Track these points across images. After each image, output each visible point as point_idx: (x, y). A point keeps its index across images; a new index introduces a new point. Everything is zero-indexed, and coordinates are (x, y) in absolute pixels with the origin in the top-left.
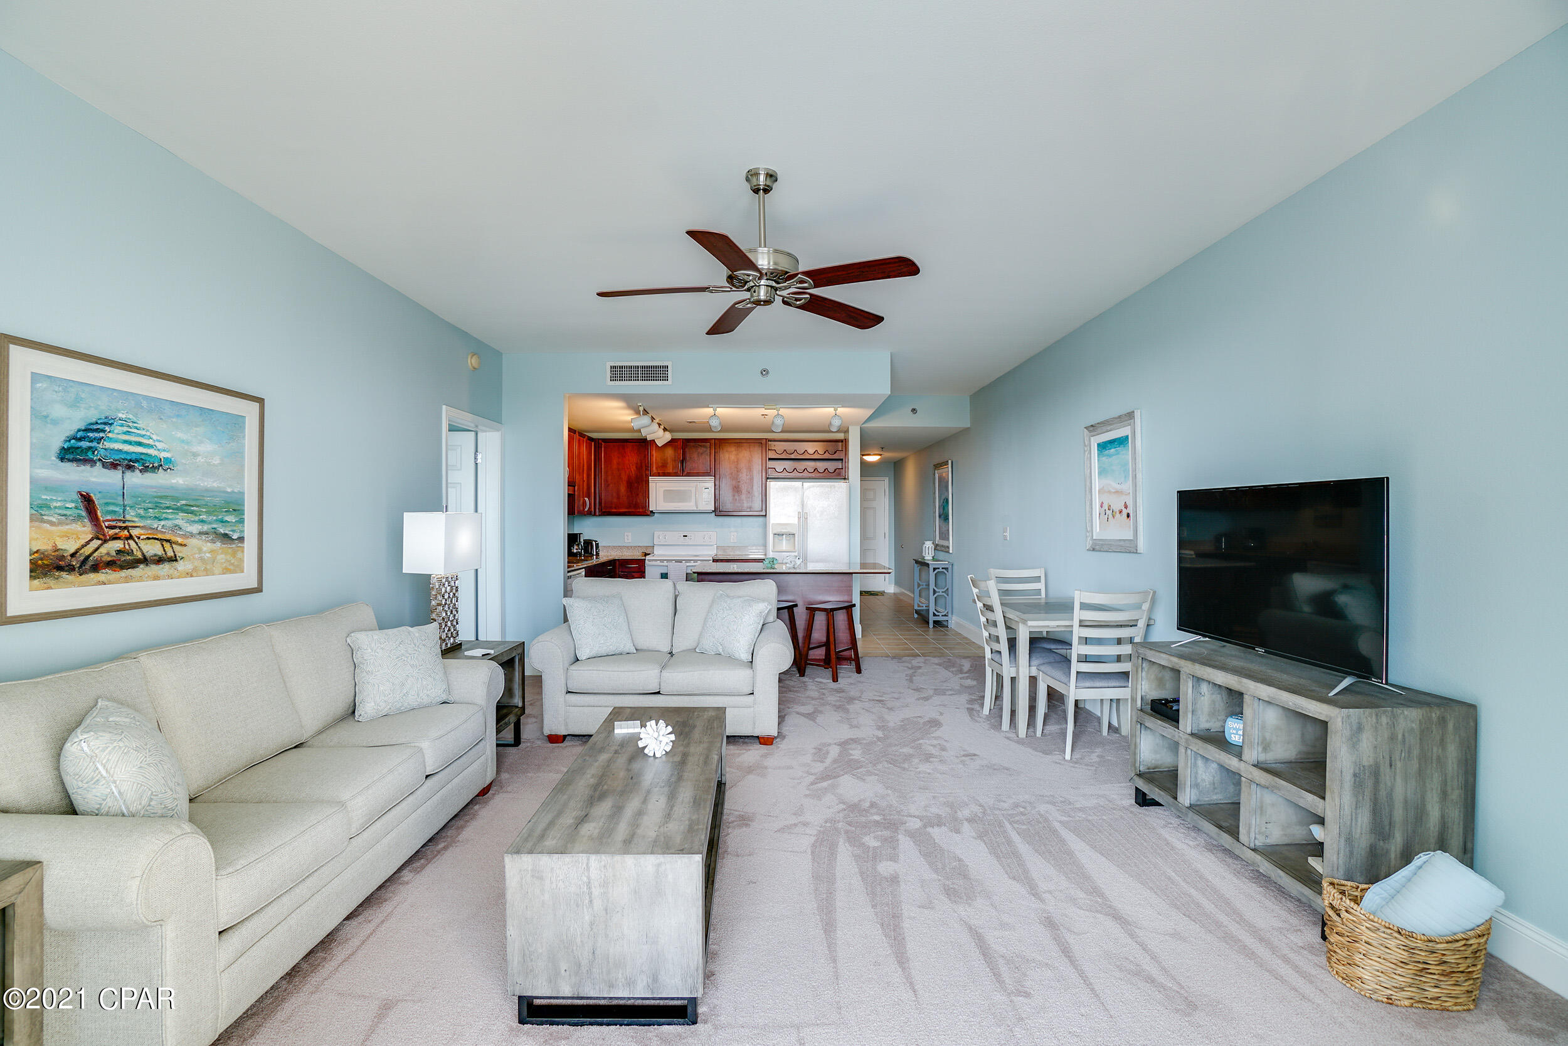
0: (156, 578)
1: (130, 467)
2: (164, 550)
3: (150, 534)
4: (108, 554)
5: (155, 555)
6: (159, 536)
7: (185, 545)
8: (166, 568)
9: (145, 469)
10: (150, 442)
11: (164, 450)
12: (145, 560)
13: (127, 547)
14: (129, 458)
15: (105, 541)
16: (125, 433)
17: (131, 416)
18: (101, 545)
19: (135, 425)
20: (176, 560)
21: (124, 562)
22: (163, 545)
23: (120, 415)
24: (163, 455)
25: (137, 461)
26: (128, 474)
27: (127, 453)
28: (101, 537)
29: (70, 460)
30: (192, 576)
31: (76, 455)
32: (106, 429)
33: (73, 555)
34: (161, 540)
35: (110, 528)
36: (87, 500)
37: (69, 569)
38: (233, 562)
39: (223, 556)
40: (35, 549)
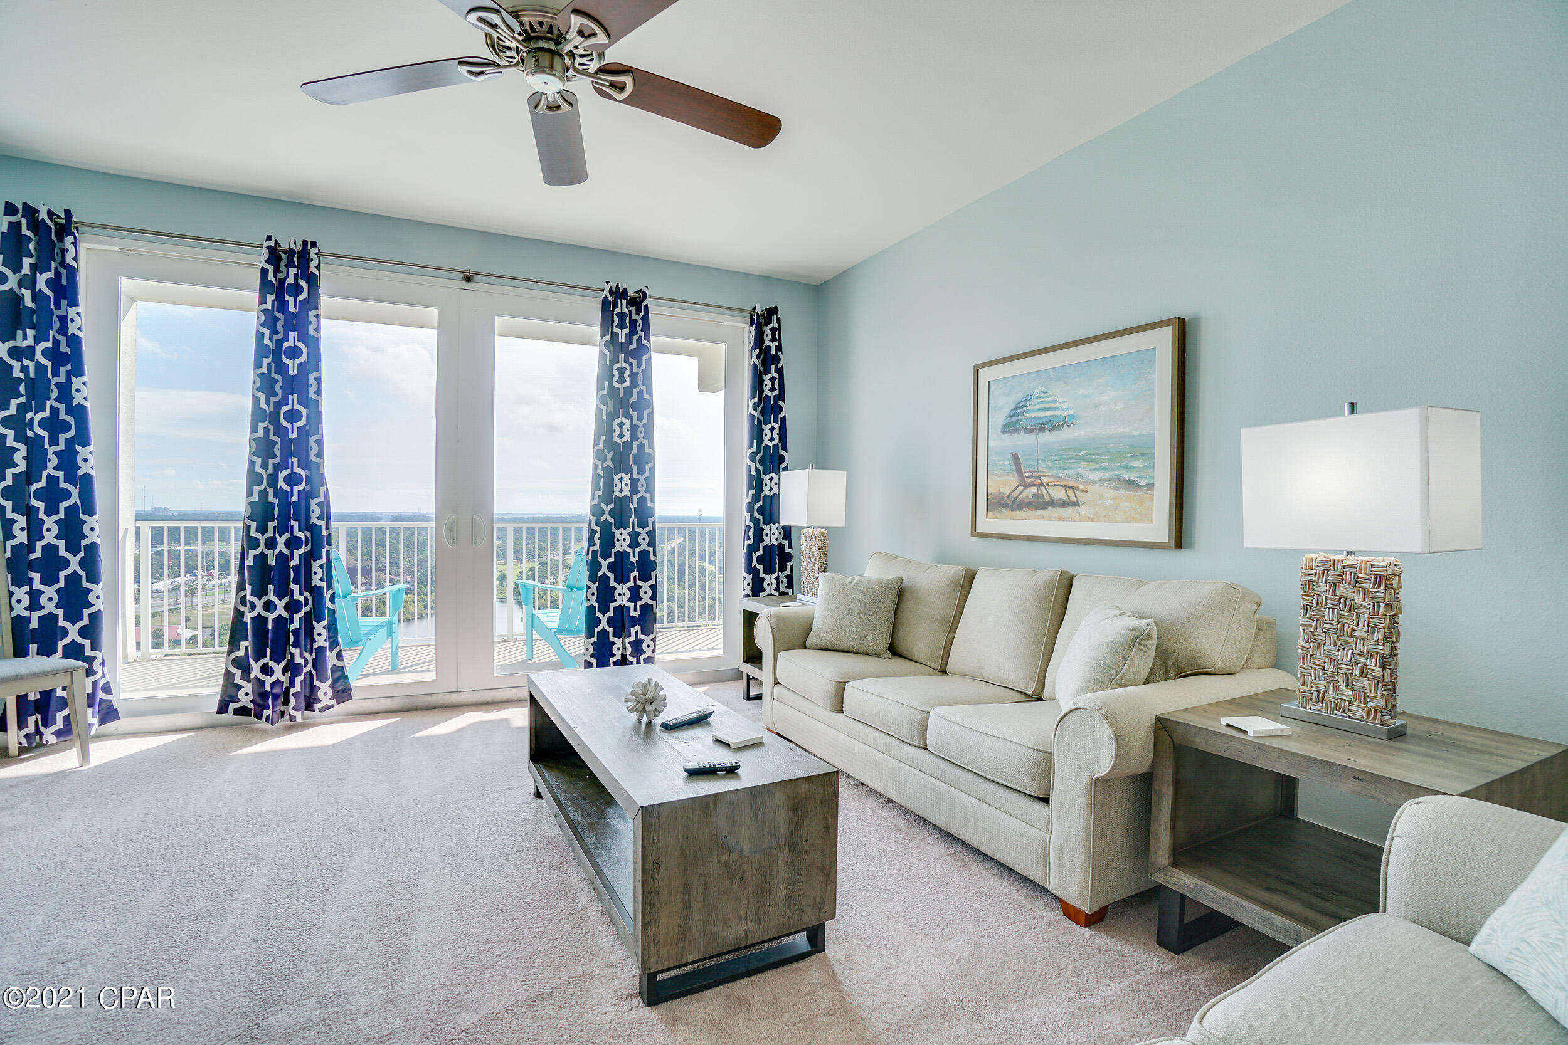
0: (1061, 519)
1: (1042, 429)
2: (1068, 496)
3: (1056, 482)
4: (1027, 497)
5: (1060, 499)
6: (1064, 483)
7: (1087, 492)
8: (1068, 511)
9: (1053, 428)
10: (1057, 405)
11: (1068, 409)
12: (1052, 503)
13: (1040, 492)
14: (1041, 422)
15: (1026, 488)
16: (1038, 404)
17: (1043, 389)
18: (1023, 490)
19: (1046, 394)
20: (1078, 505)
21: (1040, 504)
22: (1066, 491)
23: (1037, 391)
24: (1067, 413)
25: (1046, 423)
26: (1041, 435)
27: (1040, 418)
28: (1023, 484)
29: (1007, 432)
30: (1093, 521)
31: (1011, 427)
32: (1028, 404)
33: (1008, 497)
34: (1065, 487)
35: (1029, 477)
36: (1015, 457)
37: (1006, 506)
38: (1139, 510)
39: (1127, 504)
40: (990, 492)
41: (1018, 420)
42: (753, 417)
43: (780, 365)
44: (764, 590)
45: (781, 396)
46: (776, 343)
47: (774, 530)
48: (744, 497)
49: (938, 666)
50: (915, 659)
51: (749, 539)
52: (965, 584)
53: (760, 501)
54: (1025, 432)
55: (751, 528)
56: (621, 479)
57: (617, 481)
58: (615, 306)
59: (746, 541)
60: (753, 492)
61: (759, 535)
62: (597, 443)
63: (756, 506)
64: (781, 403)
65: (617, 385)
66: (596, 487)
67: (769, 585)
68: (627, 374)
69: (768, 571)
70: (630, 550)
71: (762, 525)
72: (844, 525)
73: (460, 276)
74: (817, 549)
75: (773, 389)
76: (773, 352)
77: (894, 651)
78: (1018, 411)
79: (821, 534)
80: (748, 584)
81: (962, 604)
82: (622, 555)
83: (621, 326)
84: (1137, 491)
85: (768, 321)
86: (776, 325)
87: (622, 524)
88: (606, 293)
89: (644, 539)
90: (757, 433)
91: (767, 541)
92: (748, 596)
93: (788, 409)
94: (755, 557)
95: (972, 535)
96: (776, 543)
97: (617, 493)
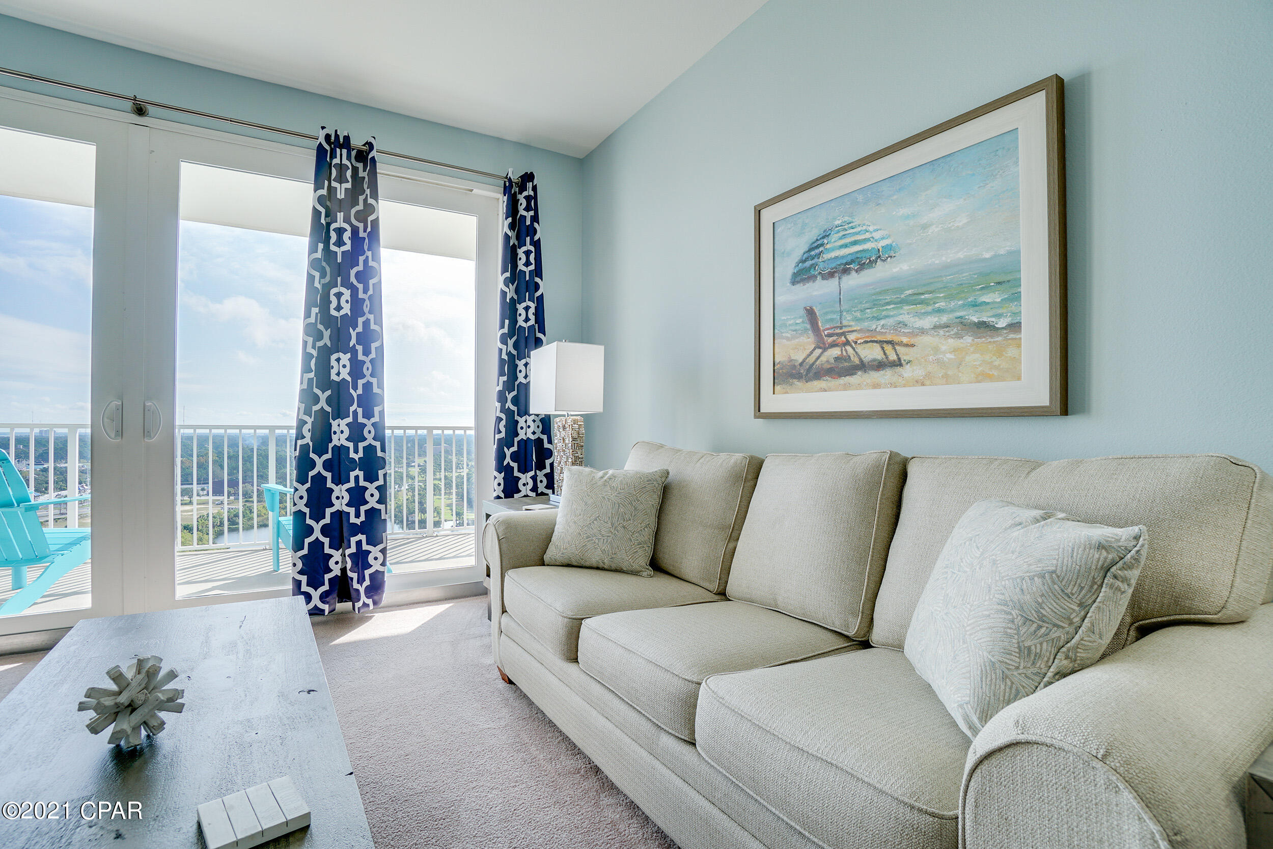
0: (876, 386)
1: (846, 271)
2: (885, 354)
3: (868, 337)
4: (828, 361)
5: (874, 360)
6: (879, 338)
7: (913, 346)
8: (886, 375)
9: (862, 267)
10: (867, 235)
11: (883, 238)
12: (863, 366)
13: (844, 353)
14: (844, 261)
15: (825, 350)
16: (841, 238)
17: (846, 219)
18: (822, 353)
19: (850, 225)
20: (901, 365)
21: (844, 369)
22: (883, 348)
23: (837, 222)
24: (882, 244)
25: (852, 262)
26: (845, 278)
27: (843, 257)
28: (822, 345)
29: (798, 282)
30: (923, 384)
31: (802, 275)
32: (826, 241)
33: (801, 364)
34: (881, 342)
35: (829, 335)
36: (811, 313)
37: (799, 377)
38: (996, 363)
39: (977, 356)
40: (777, 361)
41: (812, 265)
42: (504, 294)
43: (536, 238)
44: (519, 491)
45: (538, 272)
46: (532, 213)
47: (530, 423)
48: (496, 384)
49: (714, 586)
50: (684, 577)
51: (500, 432)
52: (750, 477)
53: (515, 390)
54: (823, 278)
55: (501, 419)
56: (338, 360)
57: (333, 363)
58: (333, 156)
59: (496, 435)
60: (505, 378)
61: (513, 429)
62: (308, 315)
63: (510, 396)
64: (537, 280)
65: (333, 248)
66: (306, 369)
67: (524, 485)
68: (347, 236)
69: (524, 470)
70: (350, 445)
71: (517, 418)
72: (601, 410)
73: (129, 105)
74: (571, 440)
75: (527, 264)
76: (528, 223)
77: (657, 566)
78: (813, 253)
79: (575, 422)
80: (499, 484)
81: (745, 503)
82: (340, 451)
83: (341, 179)
84: (992, 337)
85: (523, 188)
86: (532, 193)
87: (339, 414)
88: (322, 140)
89: (370, 432)
90: (510, 311)
91: (522, 435)
92: (498, 497)
93: (545, 286)
94: (508, 453)
95: (756, 417)
96: (533, 437)
97: (334, 377)
